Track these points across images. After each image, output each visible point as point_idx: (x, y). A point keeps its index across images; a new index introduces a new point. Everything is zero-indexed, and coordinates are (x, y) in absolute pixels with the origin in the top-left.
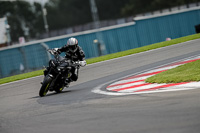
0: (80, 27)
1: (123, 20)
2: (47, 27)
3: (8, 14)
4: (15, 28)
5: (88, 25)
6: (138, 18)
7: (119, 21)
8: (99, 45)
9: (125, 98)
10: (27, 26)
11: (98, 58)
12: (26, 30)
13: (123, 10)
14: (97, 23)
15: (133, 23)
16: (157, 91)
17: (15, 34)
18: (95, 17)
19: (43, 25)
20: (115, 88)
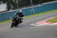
0: (27, 6)
1: (40, 4)
2: (18, 6)
3: (7, 2)
4: (9, 6)
5: (30, 6)
6: (44, 4)
8: (33, 11)
10: (12, 6)
11: (33, 15)
12: (12, 7)
13: (40, 2)
14: (32, 5)
16: (49, 25)
17: (9, 8)
18: (32, 3)
19: (17, 6)
20: (37, 24)
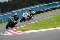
1: (8, 12)
7: (7, 13)
8: (1, 20)
9: (10, 36)
11: (1, 24)
13: (8, 9)
15: (11, 13)
20: (6, 33)
